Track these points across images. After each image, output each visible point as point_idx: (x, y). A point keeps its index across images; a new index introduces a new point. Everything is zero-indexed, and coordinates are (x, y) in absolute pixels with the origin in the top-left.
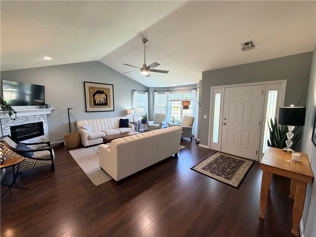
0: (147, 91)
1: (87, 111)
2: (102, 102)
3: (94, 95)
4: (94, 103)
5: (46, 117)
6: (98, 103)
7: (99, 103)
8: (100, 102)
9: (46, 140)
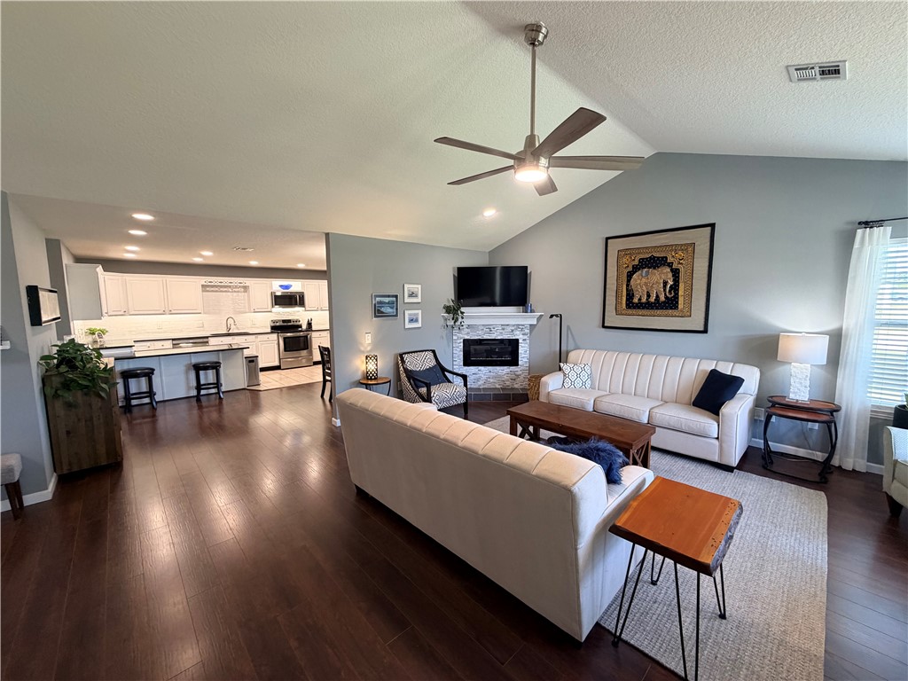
1: (606, 325)
3: (630, 276)
4: (627, 300)
5: (527, 331)
6: (640, 299)
7: (644, 300)
8: (649, 296)
9: (521, 378)
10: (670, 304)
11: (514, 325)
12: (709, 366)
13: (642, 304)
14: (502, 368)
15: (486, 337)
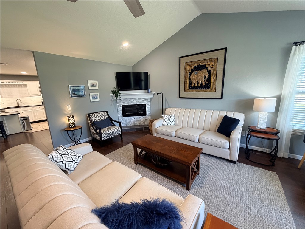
1: (180, 97)
3: (190, 74)
5: (149, 100)
6: (194, 85)
7: (196, 85)
8: (198, 83)
9: (148, 120)
10: (207, 86)
11: (143, 98)
12: (224, 114)
13: (195, 87)
14: (140, 117)
15: (132, 104)
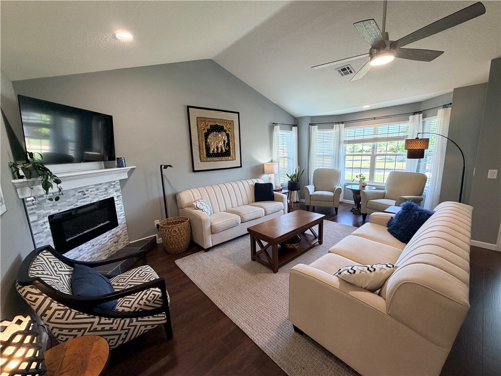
0: (294, 126)
1: (195, 170)
2: (221, 149)
4: (207, 152)
5: (119, 187)
6: (213, 151)
7: (215, 152)
8: (217, 149)
9: (123, 236)
10: (227, 153)
11: (106, 183)
